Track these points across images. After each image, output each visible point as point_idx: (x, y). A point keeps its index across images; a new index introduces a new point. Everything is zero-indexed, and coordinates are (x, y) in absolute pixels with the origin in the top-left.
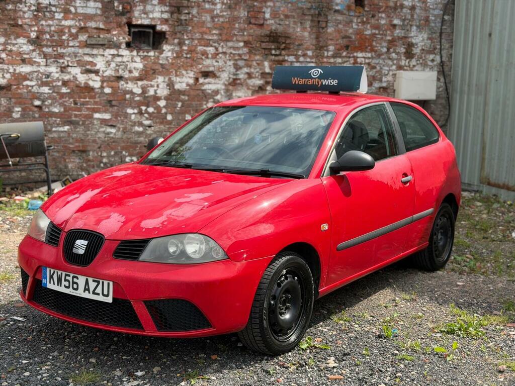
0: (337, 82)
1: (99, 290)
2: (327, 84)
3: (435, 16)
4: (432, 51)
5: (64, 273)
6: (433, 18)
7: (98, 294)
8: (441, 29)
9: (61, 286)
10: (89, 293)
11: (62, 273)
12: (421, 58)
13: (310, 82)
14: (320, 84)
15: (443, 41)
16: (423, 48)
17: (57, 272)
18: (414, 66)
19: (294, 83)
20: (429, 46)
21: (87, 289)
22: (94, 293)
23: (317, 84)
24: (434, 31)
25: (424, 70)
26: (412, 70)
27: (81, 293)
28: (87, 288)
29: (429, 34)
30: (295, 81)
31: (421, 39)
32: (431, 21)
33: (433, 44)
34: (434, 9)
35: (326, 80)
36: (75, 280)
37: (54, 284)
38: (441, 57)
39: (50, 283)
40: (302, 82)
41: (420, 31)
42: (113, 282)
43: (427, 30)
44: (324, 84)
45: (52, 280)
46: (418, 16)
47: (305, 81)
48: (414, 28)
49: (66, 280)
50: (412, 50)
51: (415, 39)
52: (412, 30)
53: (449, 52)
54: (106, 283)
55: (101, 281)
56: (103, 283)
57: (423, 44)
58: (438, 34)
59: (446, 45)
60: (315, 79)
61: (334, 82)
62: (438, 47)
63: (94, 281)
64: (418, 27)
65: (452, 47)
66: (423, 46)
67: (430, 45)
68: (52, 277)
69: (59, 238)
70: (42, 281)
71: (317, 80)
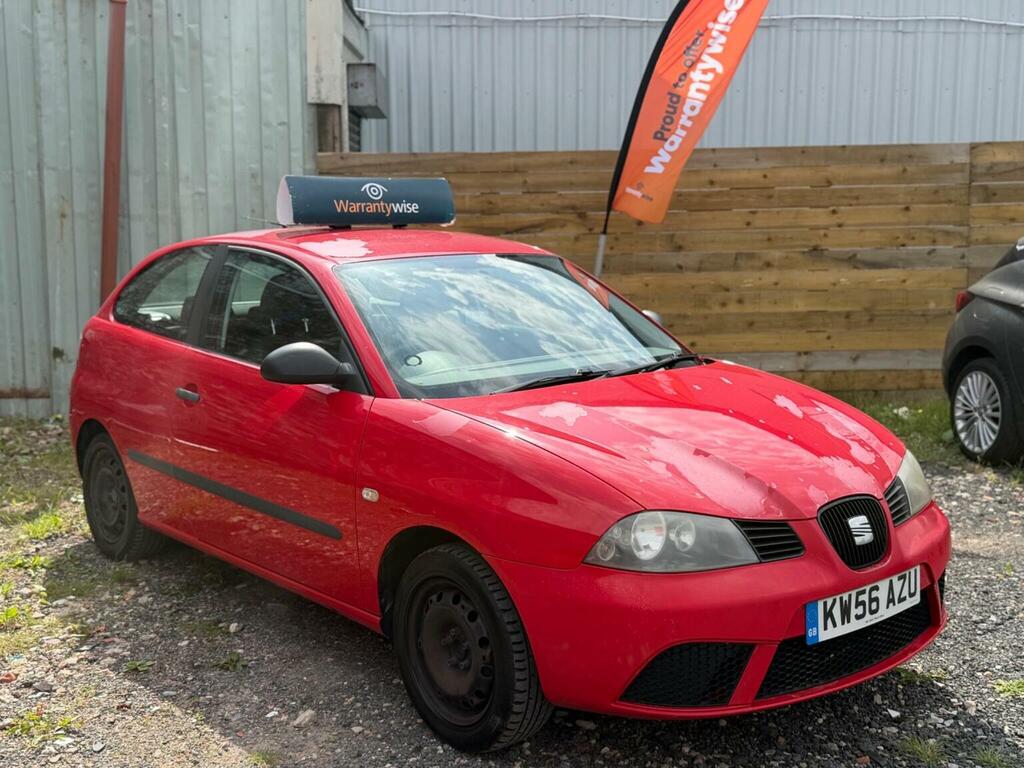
0: (417, 207)
1: (905, 591)
2: (401, 211)
5: (854, 593)
7: (905, 599)
9: (849, 621)
10: (894, 604)
11: (850, 596)
13: (372, 208)
14: (389, 211)
19: (339, 210)
21: (891, 599)
22: (900, 600)
23: (384, 211)
27: (886, 613)
28: (891, 597)
30: (341, 206)
35: (398, 205)
36: (874, 594)
37: (835, 625)
39: (826, 628)
40: (355, 208)
42: (920, 564)
44: (395, 211)
45: (829, 621)
47: (360, 206)
49: (858, 604)
54: (912, 572)
55: (907, 573)
56: (909, 574)
60: (379, 201)
61: (413, 208)
63: (899, 579)
68: (828, 615)
69: (795, 537)
70: (804, 636)
71: (382, 204)
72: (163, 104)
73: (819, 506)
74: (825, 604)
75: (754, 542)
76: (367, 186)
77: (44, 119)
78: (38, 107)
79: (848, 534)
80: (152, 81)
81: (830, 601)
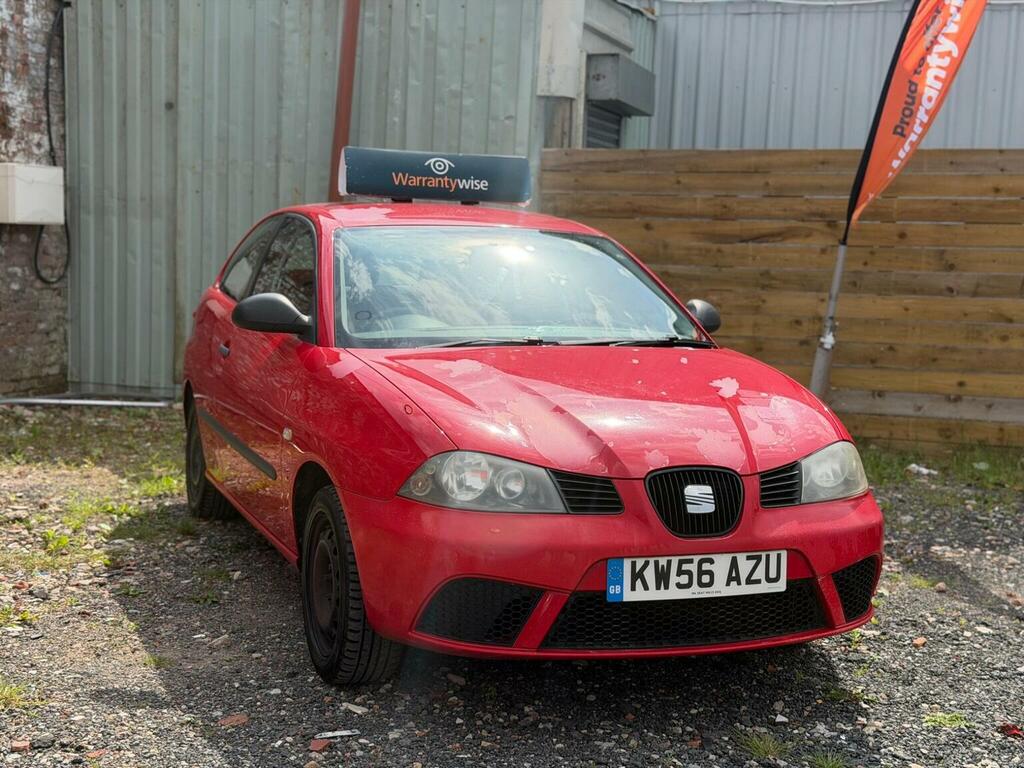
0: (487, 184)
1: (760, 574)
2: (467, 187)
3: (35, 55)
4: (34, 127)
5: (675, 561)
6: (33, 60)
7: (758, 582)
8: (47, 84)
9: (666, 587)
10: (739, 583)
11: (669, 562)
12: (23, 139)
13: (434, 183)
14: (454, 187)
15: (51, 106)
16: (24, 117)
17: (657, 563)
18: (14, 154)
19: (397, 183)
20: (31, 116)
21: (733, 577)
22: (749, 581)
23: (447, 186)
24: (36, 86)
25: (28, 162)
26: (11, 161)
27: (721, 589)
28: (734, 575)
29: (29, 91)
30: (399, 179)
31: (20, 99)
32: (31, 66)
33: (36, 112)
34: (33, 42)
35: (464, 181)
36: (706, 567)
37: (646, 588)
38: (50, 140)
39: (633, 588)
40: (415, 181)
41: (16, 84)
42: (787, 550)
43: (27, 82)
44: (461, 187)
45: (639, 583)
46: (12, 52)
47: (421, 181)
48: (8, 76)
49: (680, 573)
50: (9, 122)
51: (12, 98)
52: (6, 79)
53: (59, 130)
54: (773, 555)
55: (764, 555)
56: (768, 557)
57: (22, 109)
58: (42, 93)
59: (55, 118)
60: (443, 176)
61: (482, 185)
62: (45, 118)
63: (749, 558)
64: (14, 74)
65: (63, 120)
66: (23, 114)
67: (33, 114)
68: (638, 575)
69: (617, 496)
70: (605, 592)
71: (446, 179)
72: (396, 96)
73: (652, 469)
74: (634, 565)
75: (566, 492)
76: (433, 160)
77: (284, 110)
78: (280, 99)
79: (681, 501)
80: (387, 73)
81: (640, 563)
